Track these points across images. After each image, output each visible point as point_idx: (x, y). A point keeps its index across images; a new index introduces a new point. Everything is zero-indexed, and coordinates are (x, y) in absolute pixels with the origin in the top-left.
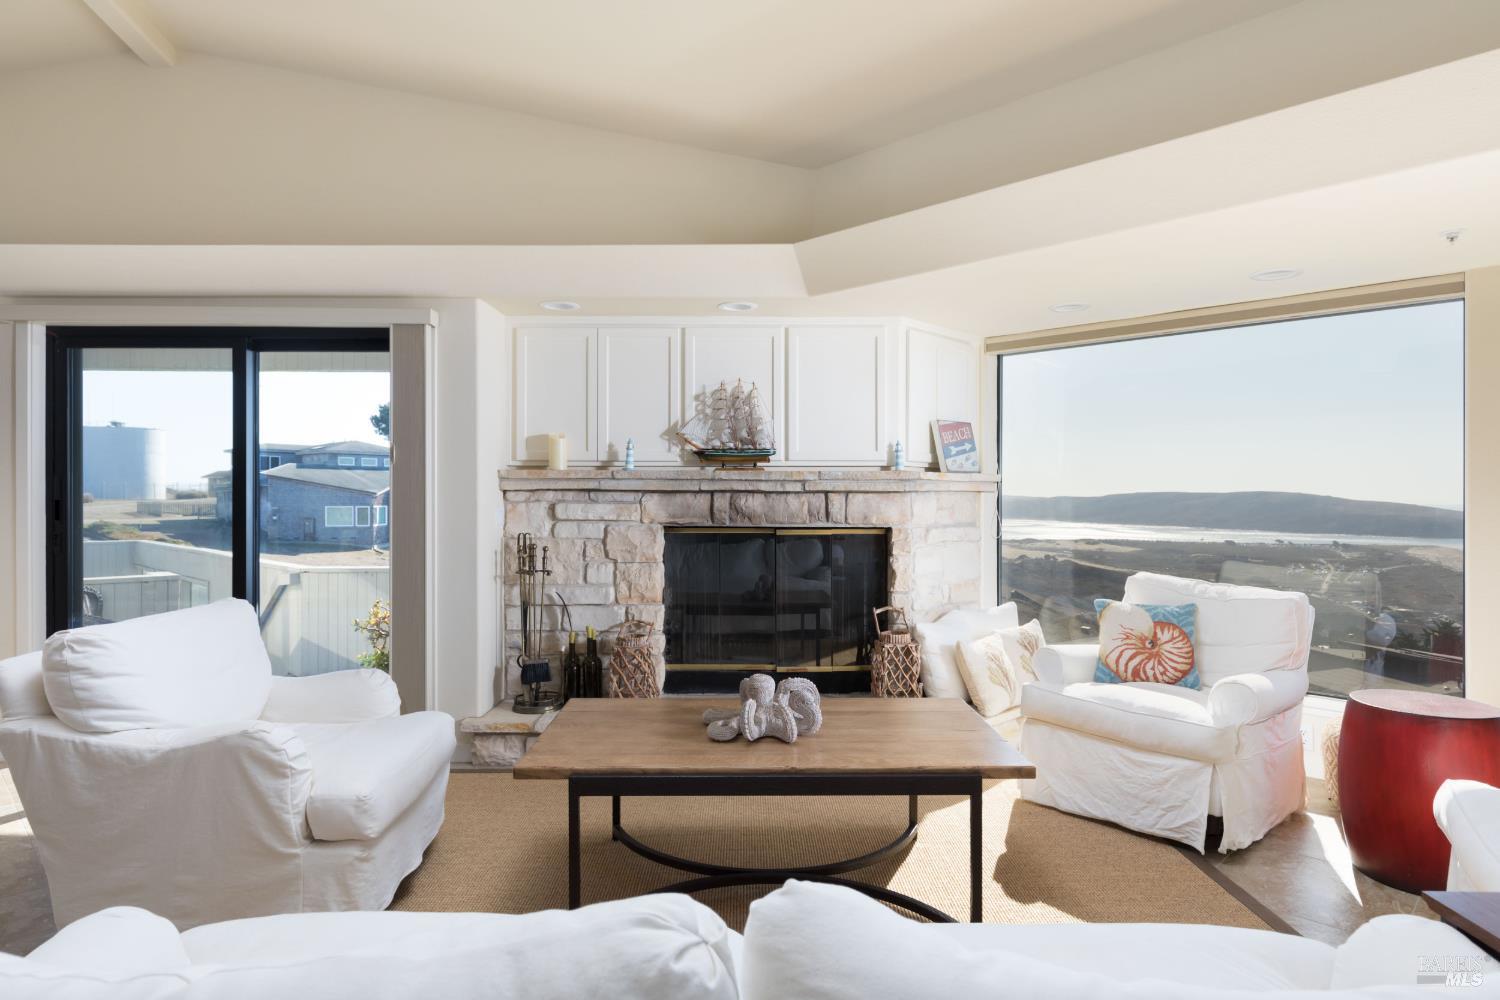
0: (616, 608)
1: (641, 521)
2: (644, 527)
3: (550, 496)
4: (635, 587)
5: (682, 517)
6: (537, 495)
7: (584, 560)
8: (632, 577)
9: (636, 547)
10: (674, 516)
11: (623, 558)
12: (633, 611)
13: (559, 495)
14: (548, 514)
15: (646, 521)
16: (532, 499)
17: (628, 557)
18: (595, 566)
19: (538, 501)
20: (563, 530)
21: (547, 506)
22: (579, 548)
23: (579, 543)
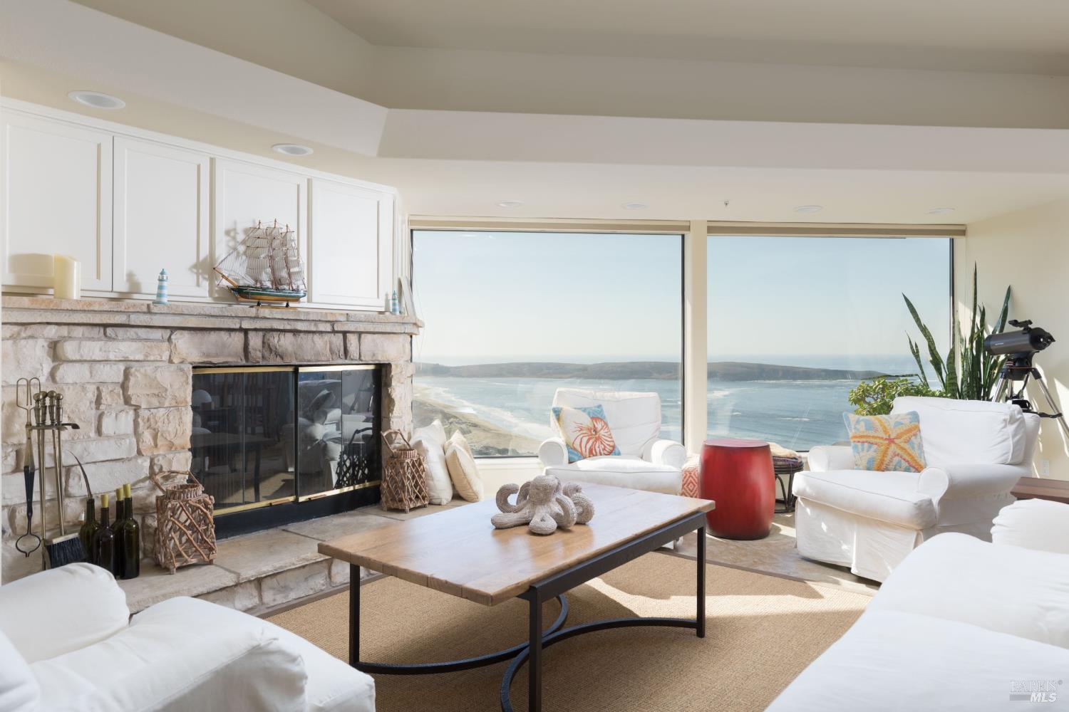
0: (140, 461)
1: (171, 361)
2: (173, 367)
3: (52, 332)
4: (162, 435)
5: (217, 355)
6: (30, 331)
7: (97, 408)
8: (160, 424)
9: (166, 390)
10: (208, 356)
11: (149, 403)
12: (161, 461)
13: (64, 331)
14: (48, 355)
15: (176, 360)
16: (23, 335)
17: (155, 402)
18: (114, 415)
19: (32, 337)
20: (69, 374)
21: (46, 344)
22: (91, 395)
23: (92, 390)
